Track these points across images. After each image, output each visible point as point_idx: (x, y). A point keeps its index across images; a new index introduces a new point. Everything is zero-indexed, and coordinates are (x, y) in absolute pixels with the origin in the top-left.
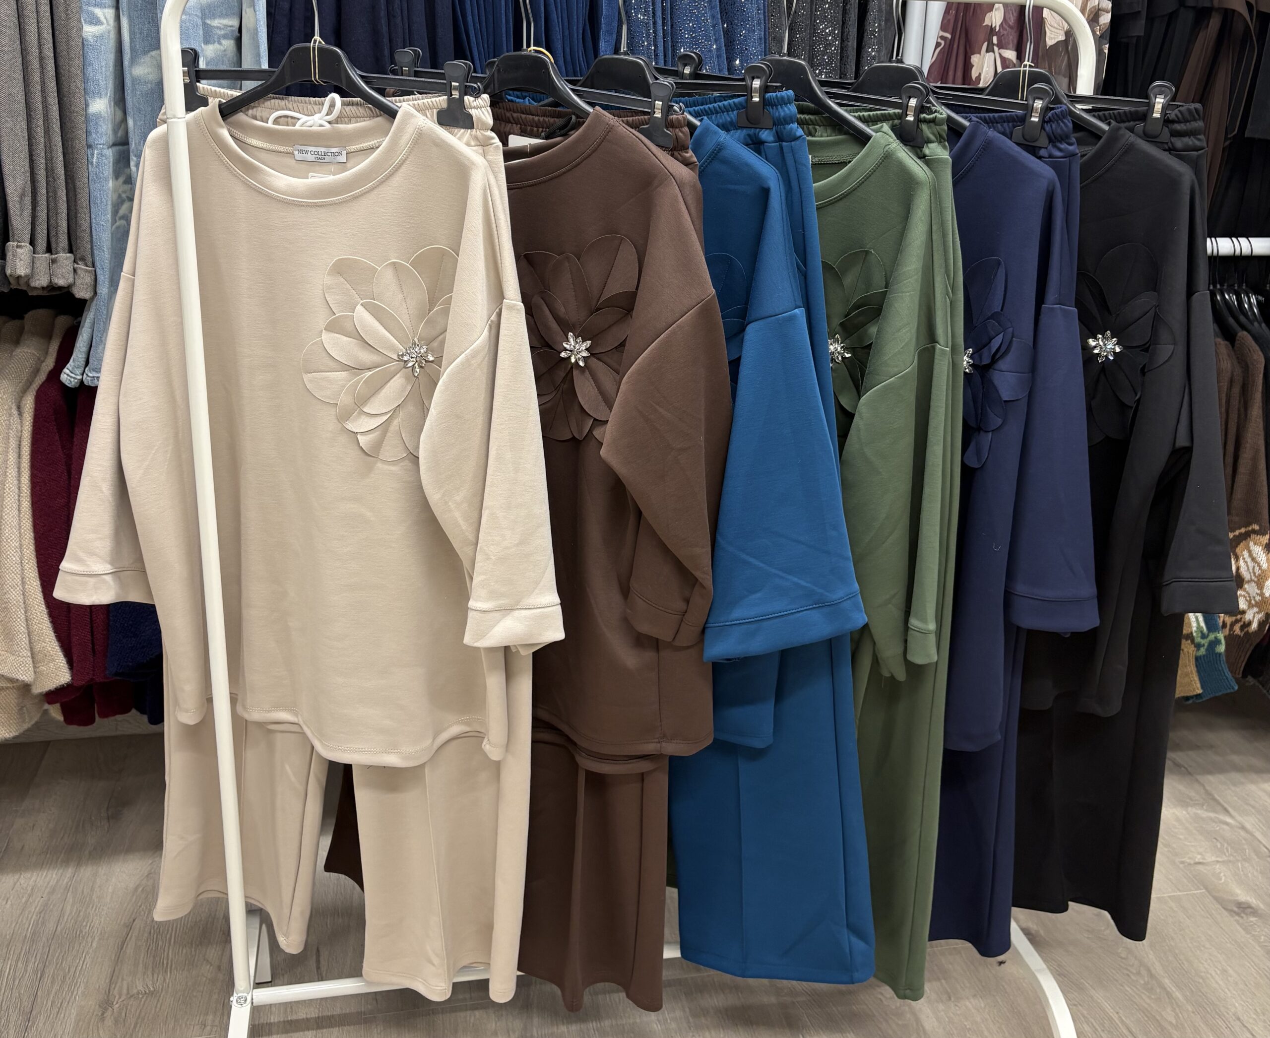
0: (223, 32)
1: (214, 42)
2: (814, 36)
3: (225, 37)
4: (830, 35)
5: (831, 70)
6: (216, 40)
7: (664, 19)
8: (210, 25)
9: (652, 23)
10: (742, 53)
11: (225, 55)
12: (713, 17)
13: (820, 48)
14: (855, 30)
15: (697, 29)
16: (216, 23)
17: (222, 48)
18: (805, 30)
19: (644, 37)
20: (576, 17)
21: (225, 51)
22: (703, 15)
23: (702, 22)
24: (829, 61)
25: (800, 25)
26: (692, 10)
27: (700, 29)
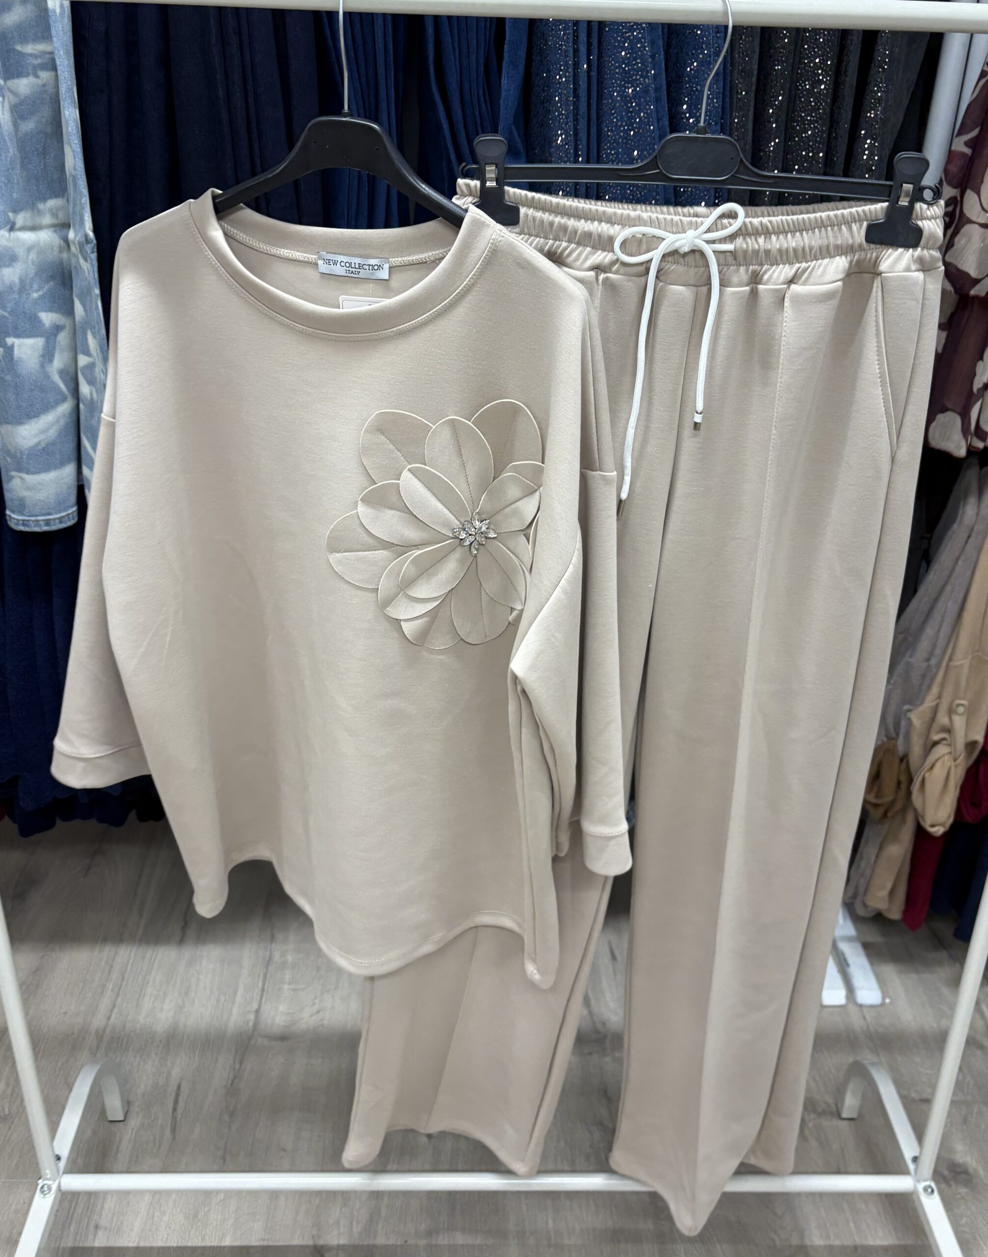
0: (39, 61)
1: (27, 75)
2: (799, 68)
3: (43, 67)
4: (820, 68)
5: (817, 118)
6: (30, 71)
7: (589, 45)
8: (22, 53)
9: (571, 52)
10: (691, 95)
11: (46, 91)
12: (652, 43)
13: (806, 85)
14: (857, 58)
15: (632, 59)
16: (29, 48)
17: (40, 82)
18: (787, 58)
19: (561, 70)
20: (475, 41)
21: (44, 85)
22: (639, 41)
23: (637, 49)
24: (816, 104)
25: (780, 52)
26: (626, 33)
27: (635, 59)
